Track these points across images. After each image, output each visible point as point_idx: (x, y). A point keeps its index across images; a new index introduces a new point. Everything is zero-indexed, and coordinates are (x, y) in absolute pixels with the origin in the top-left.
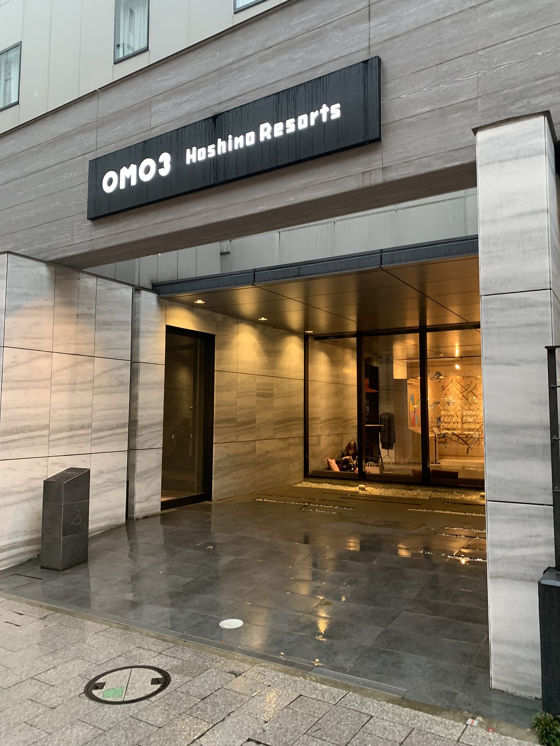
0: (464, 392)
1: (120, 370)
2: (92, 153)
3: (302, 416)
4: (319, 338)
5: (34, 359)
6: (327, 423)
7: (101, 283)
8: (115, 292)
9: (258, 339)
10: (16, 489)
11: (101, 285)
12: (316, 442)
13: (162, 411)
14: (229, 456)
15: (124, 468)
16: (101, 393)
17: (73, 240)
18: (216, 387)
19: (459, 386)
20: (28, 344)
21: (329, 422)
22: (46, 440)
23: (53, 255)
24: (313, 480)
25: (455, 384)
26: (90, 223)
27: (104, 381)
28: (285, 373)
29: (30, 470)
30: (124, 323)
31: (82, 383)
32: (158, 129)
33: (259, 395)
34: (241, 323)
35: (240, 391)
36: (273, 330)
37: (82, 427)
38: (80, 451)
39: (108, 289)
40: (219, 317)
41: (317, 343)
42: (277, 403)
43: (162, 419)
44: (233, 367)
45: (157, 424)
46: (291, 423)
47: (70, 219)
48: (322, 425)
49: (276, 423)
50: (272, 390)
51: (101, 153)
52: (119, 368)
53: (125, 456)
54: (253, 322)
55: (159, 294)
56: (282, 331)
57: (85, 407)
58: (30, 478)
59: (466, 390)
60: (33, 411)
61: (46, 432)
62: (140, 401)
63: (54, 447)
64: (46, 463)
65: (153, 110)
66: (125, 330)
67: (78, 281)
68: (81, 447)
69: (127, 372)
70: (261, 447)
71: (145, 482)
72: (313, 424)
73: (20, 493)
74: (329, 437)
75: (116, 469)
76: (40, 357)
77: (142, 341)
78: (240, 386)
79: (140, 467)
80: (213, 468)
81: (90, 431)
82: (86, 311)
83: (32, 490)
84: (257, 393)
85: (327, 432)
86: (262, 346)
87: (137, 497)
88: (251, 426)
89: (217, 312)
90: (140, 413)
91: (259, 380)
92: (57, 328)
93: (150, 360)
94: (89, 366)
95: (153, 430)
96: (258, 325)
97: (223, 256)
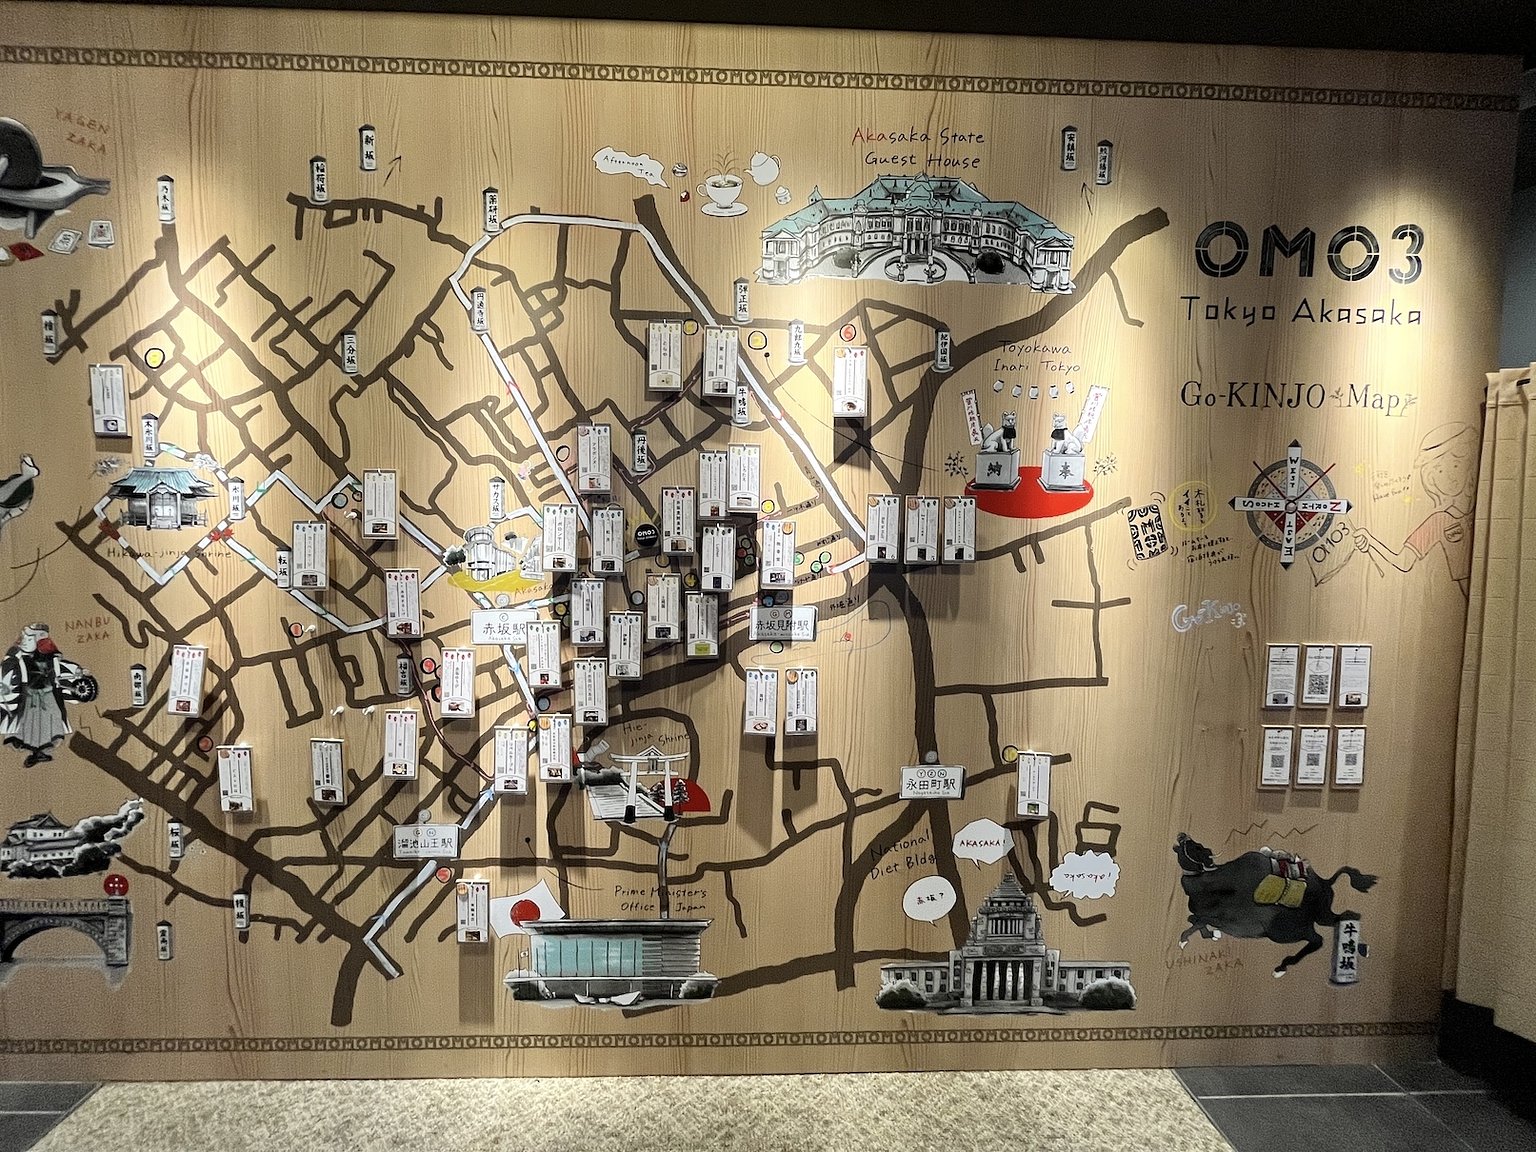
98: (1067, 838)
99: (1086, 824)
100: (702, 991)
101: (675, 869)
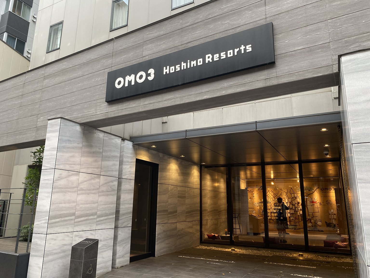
0: (275, 197)
1: (113, 183)
2: (109, 69)
3: (199, 209)
4: (207, 167)
5: (69, 176)
6: (211, 213)
7: (106, 136)
8: (113, 140)
9: (179, 167)
10: (54, 251)
11: (106, 137)
12: (206, 223)
13: (132, 206)
14: (164, 231)
15: (112, 238)
16: (103, 195)
17: (96, 112)
18: (159, 192)
19: (272, 194)
20: (67, 167)
21: (212, 212)
22: (73, 222)
23: (84, 120)
24: (205, 245)
25: (271, 193)
26: (106, 104)
27: (104, 189)
28: (190, 185)
29: (63, 240)
30: (116, 157)
31: (93, 190)
32: (147, 57)
33: (179, 197)
34: (171, 158)
35: (170, 195)
36: (186, 162)
37: (92, 215)
38: (90, 228)
39: (109, 139)
40: (161, 155)
41: (206, 169)
42: (187, 201)
43: (131, 210)
44: (166, 181)
45: (129, 213)
46: (194, 213)
47: (95, 102)
48: (208, 214)
49: (187, 212)
50: (185, 194)
51: (114, 69)
52: (112, 181)
53: (113, 231)
54: (177, 158)
55: (133, 142)
56: (190, 163)
57: (94, 203)
58: (63, 245)
59: (276, 196)
60: (67, 205)
61: (73, 217)
62: (122, 200)
63: (77, 226)
64: (71, 236)
65: (144, 48)
66: (116, 161)
67: (95, 134)
68: (91, 226)
69: (116, 183)
70: (180, 226)
71: (122, 246)
72: (204, 213)
73: (56, 253)
74: (212, 220)
75: (108, 239)
76: (73, 175)
77: (124, 167)
78: (170, 192)
79: (119, 238)
80: (156, 238)
81: (96, 217)
82: (98, 150)
83: (64, 251)
84: (178, 196)
85: (211, 217)
86: (180, 170)
87: (118, 255)
88: (175, 214)
89: (160, 152)
90: (121, 207)
91: (179, 189)
92: (83, 159)
93: (127, 177)
94: (97, 180)
95: (127, 216)
96: (179, 159)
97: (163, 124)
98: (318, 221)
99: (319, 220)
100: (298, 229)
101: (295, 222)
